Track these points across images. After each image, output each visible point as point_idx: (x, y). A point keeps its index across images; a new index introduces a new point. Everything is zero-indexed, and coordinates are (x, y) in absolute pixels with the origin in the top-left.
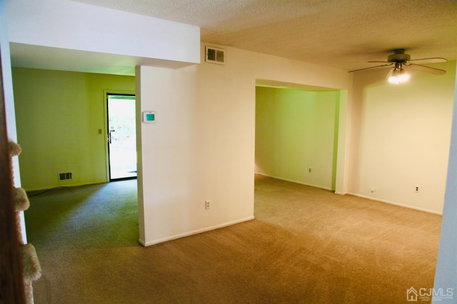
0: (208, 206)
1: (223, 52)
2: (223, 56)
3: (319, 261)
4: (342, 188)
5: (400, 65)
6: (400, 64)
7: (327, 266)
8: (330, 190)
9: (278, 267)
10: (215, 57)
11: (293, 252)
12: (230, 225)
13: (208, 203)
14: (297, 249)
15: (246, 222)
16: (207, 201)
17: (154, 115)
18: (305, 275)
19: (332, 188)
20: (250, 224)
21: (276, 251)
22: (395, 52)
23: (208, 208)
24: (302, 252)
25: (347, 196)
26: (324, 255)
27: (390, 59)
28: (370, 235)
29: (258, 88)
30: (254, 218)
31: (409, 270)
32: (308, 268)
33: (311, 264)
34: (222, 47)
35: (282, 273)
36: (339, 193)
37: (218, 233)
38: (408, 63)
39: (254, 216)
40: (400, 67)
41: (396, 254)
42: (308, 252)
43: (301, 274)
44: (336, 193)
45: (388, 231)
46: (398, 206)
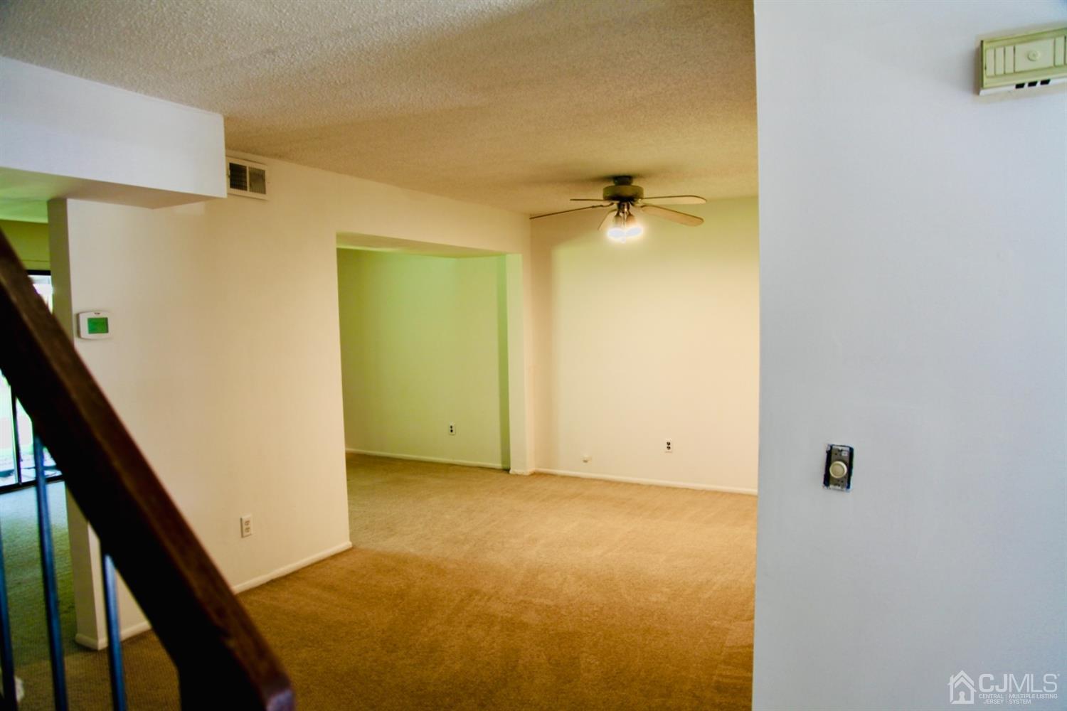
0: (248, 529)
1: (264, 172)
2: (264, 180)
3: (513, 611)
4: (524, 463)
5: (626, 207)
6: (626, 204)
7: (531, 617)
8: (498, 468)
9: (433, 636)
10: (246, 182)
11: (456, 602)
12: (300, 567)
13: (247, 523)
14: (463, 594)
15: (335, 557)
16: (245, 518)
17: (106, 319)
18: (494, 642)
19: (503, 462)
20: (345, 559)
21: (419, 607)
22: (616, 181)
23: (248, 533)
24: (474, 599)
25: (535, 476)
26: (521, 598)
27: (608, 195)
28: (598, 545)
29: (341, 253)
30: (351, 546)
31: (681, 596)
32: (496, 628)
33: (499, 620)
34: (260, 158)
35: (446, 646)
36: (519, 471)
37: (276, 589)
38: (640, 202)
39: (351, 540)
40: (626, 210)
41: (654, 573)
42: (486, 598)
43: (485, 642)
44: (514, 473)
45: (629, 532)
46: (638, 484)
